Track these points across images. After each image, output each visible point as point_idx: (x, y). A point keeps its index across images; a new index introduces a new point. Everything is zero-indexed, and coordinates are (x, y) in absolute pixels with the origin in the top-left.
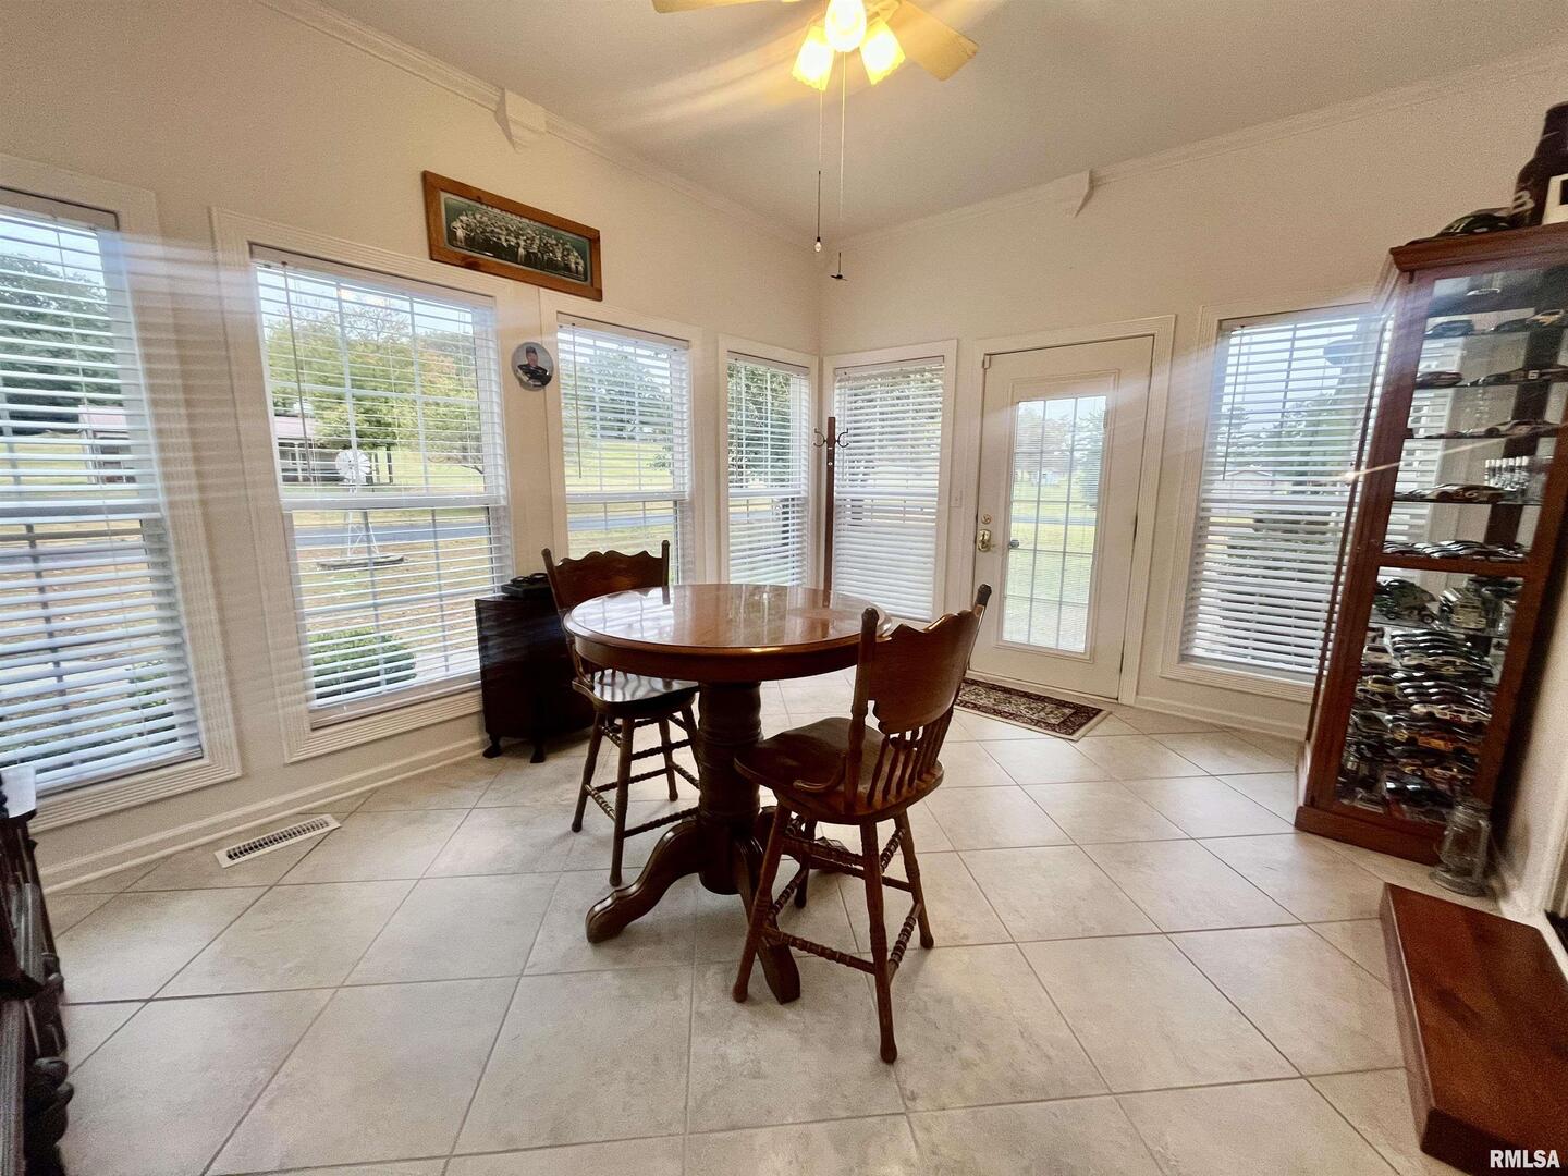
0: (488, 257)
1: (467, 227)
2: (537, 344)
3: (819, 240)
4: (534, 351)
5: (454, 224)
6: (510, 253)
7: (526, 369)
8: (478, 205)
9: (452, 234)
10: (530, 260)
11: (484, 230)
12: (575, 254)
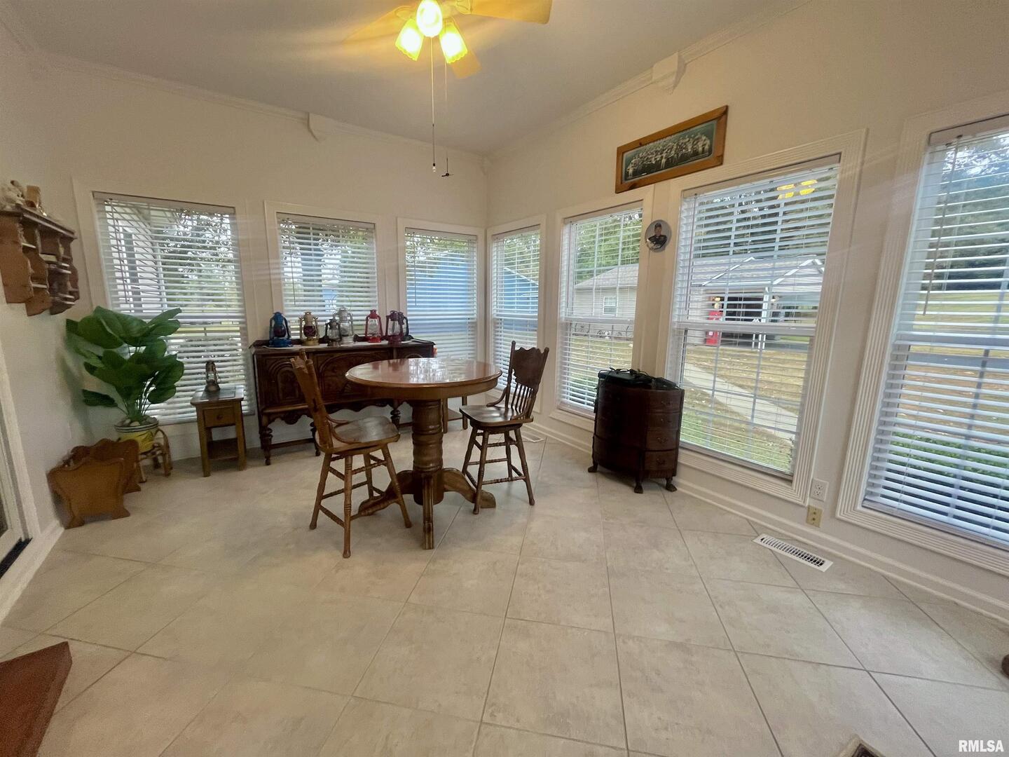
0: (644, 176)
1: (635, 165)
2: (662, 221)
3: (434, 165)
4: (660, 226)
5: (629, 167)
6: (657, 167)
7: (653, 239)
8: (641, 148)
9: (627, 174)
10: (670, 163)
11: (643, 161)
12: (704, 138)
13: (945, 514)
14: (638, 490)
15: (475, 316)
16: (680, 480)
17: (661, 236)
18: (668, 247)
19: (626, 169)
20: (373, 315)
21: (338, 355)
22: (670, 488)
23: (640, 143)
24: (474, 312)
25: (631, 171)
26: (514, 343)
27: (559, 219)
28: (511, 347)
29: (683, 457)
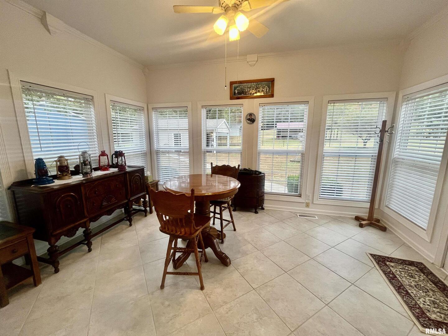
0: (242, 95)
1: (238, 90)
2: (252, 113)
3: (226, 86)
4: (251, 115)
5: (235, 91)
7: (249, 120)
8: (241, 84)
9: (235, 93)
11: (242, 89)
12: (266, 87)
13: (334, 195)
14: (256, 212)
15: (145, 149)
16: (266, 205)
17: (252, 119)
18: (255, 123)
19: (234, 91)
20: (103, 154)
21: (96, 183)
22: (263, 209)
23: (241, 82)
24: (144, 147)
25: (237, 92)
26: (212, 164)
27: (200, 106)
28: (211, 165)
29: (266, 197)
